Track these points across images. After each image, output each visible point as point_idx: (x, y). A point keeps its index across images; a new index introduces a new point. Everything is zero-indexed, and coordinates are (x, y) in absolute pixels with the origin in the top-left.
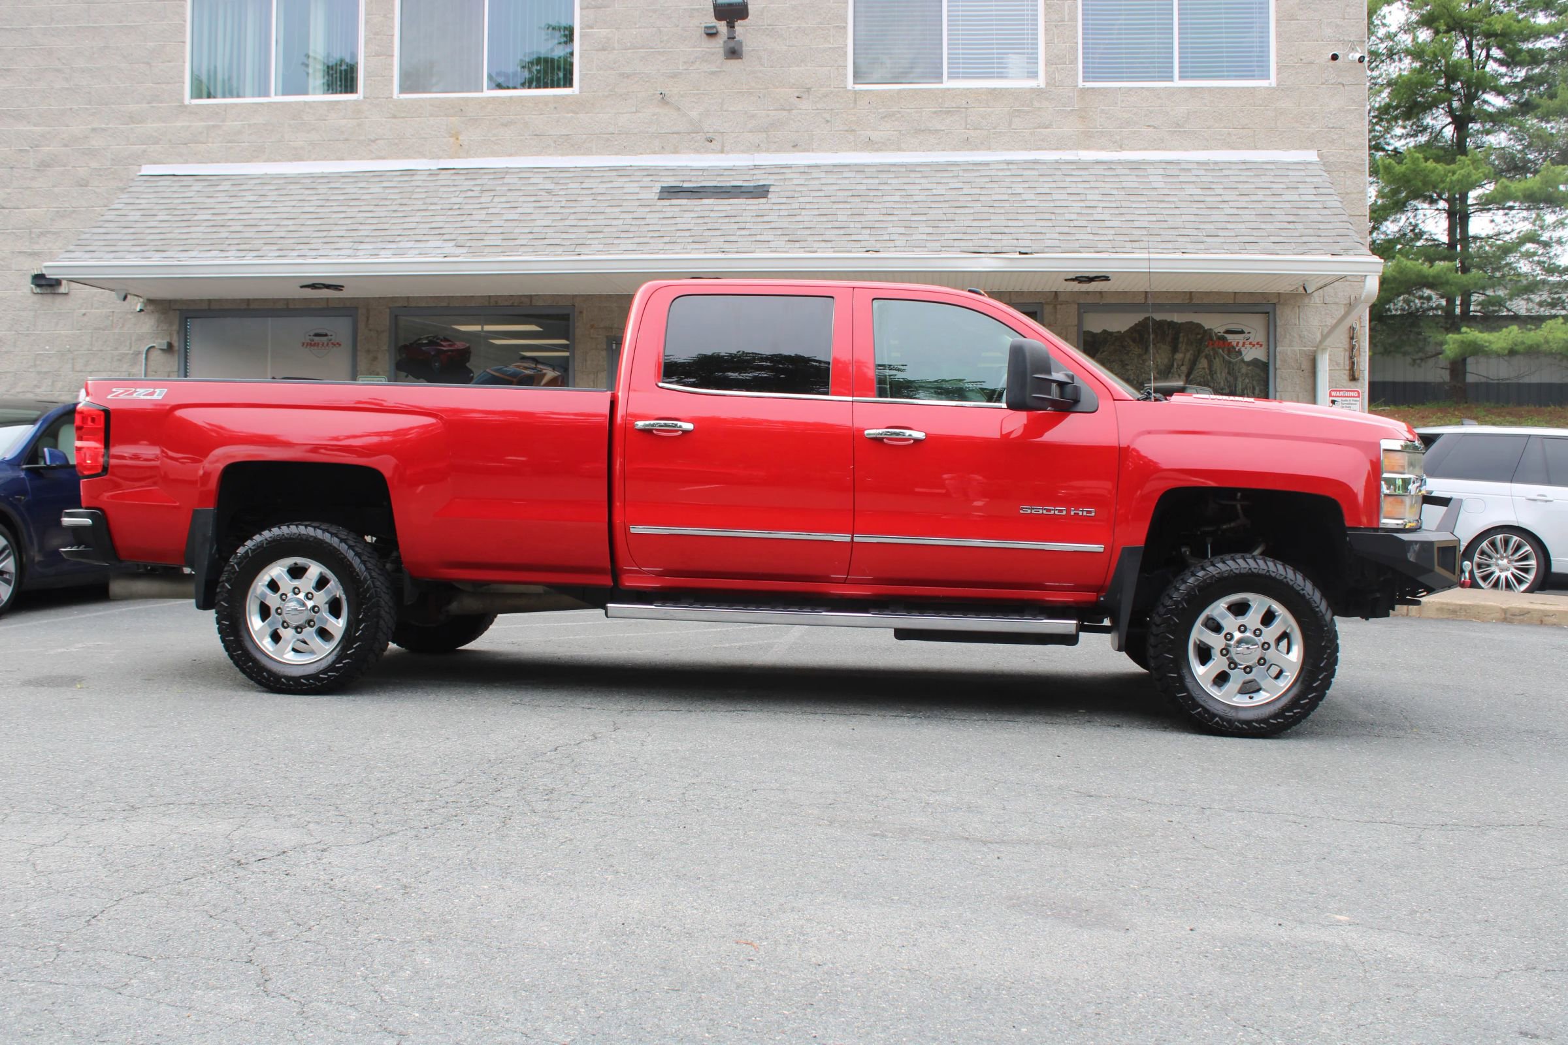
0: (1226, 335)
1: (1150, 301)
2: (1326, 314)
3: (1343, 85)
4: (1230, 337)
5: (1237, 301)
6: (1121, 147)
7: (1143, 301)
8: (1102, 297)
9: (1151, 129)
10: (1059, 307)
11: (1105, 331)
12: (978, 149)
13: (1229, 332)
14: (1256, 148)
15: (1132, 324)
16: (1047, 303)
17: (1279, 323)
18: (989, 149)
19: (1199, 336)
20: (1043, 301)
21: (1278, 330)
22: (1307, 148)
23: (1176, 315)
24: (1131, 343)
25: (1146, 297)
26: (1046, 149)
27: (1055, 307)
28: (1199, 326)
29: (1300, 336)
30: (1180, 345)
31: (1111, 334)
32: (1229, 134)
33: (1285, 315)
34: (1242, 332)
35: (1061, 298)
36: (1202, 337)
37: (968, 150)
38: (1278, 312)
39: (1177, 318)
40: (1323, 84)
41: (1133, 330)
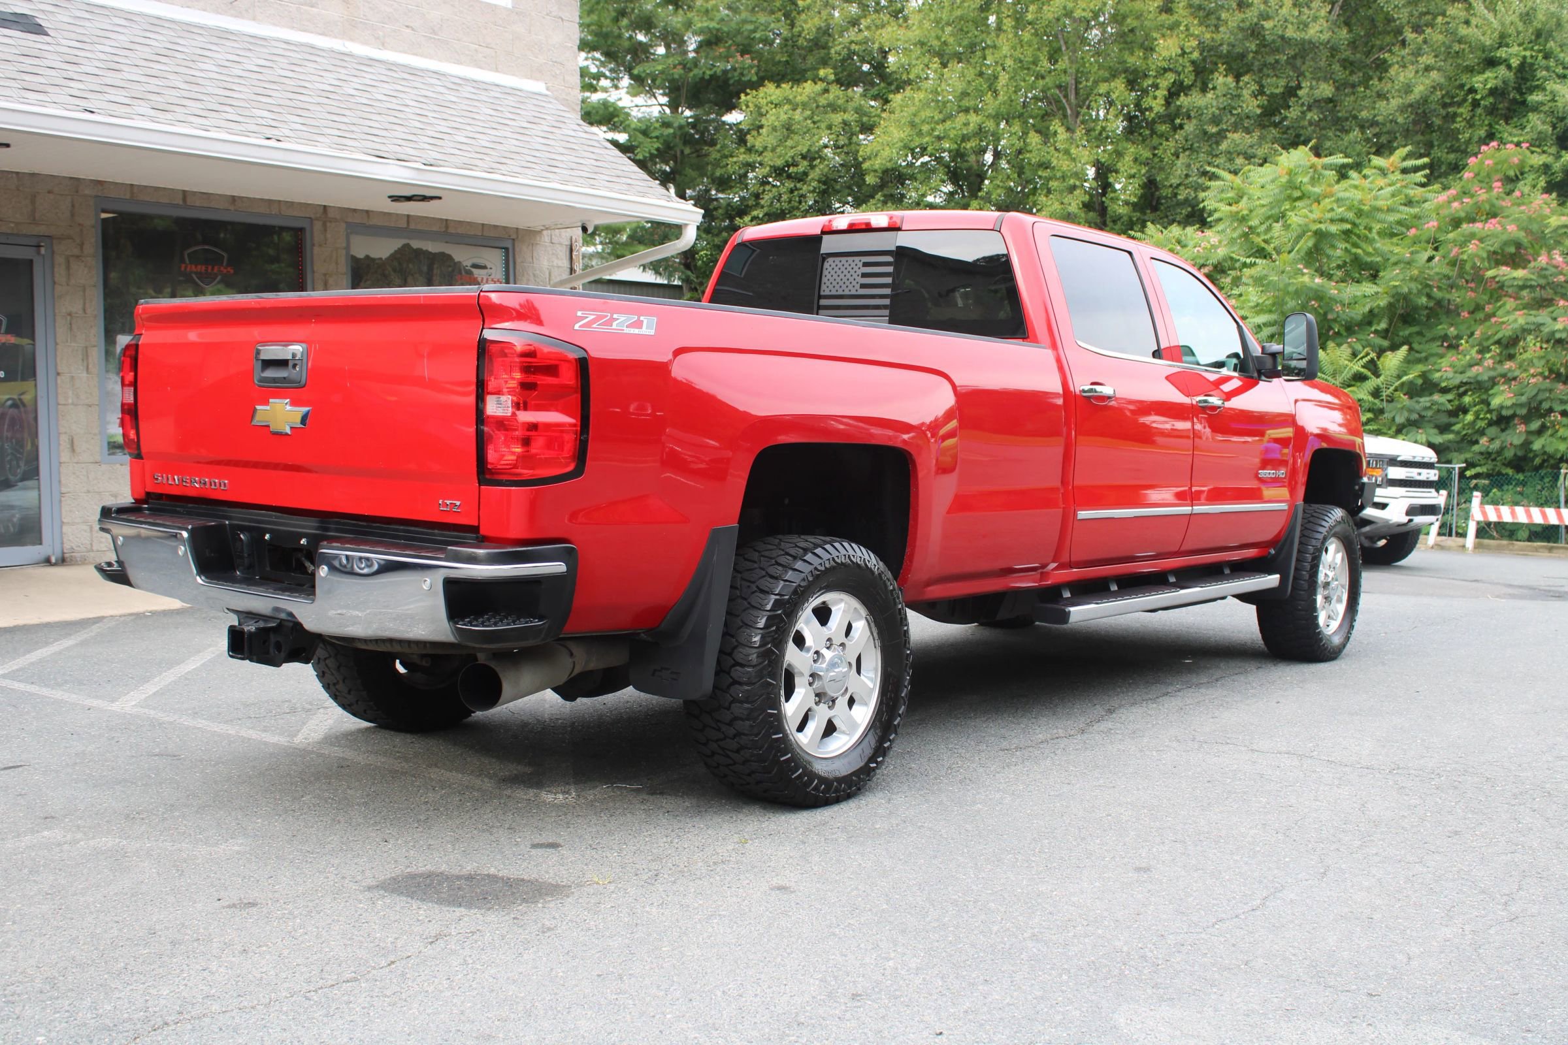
0: (473, 270)
1: (412, 226)
2: (553, 254)
3: (562, 19)
4: (476, 271)
5: (485, 234)
6: (383, 44)
7: (405, 226)
8: (368, 216)
9: (408, 31)
10: (328, 224)
11: (367, 257)
12: (243, 17)
13: (475, 266)
14: (497, 70)
15: (392, 251)
16: (317, 219)
17: (518, 260)
18: (254, 19)
19: (450, 269)
20: (313, 216)
21: (518, 267)
22: (537, 80)
23: (430, 243)
24: (392, 273)
25: (408, 222)
26: (312, 32)
27: (324, 225)
28: (449, 257)
29: (534, 275)
30: (434, 278)
31: (373, 260)
32: (476, 51)
33: (523, 253)
34: (485, 267)
35: (331, 214)
36: (453, 271)
37: (232, 15)
38: (517, 249)
39: (432, 247)
40: (547, 15)
41: (393, 257)
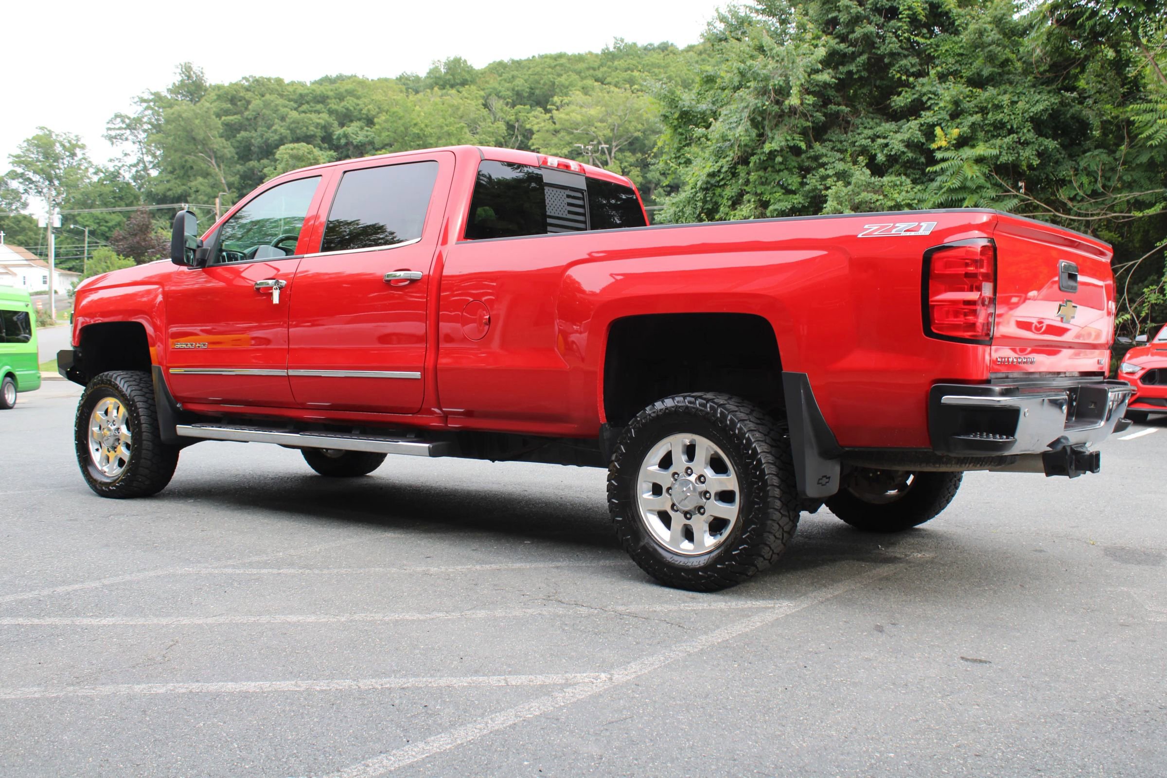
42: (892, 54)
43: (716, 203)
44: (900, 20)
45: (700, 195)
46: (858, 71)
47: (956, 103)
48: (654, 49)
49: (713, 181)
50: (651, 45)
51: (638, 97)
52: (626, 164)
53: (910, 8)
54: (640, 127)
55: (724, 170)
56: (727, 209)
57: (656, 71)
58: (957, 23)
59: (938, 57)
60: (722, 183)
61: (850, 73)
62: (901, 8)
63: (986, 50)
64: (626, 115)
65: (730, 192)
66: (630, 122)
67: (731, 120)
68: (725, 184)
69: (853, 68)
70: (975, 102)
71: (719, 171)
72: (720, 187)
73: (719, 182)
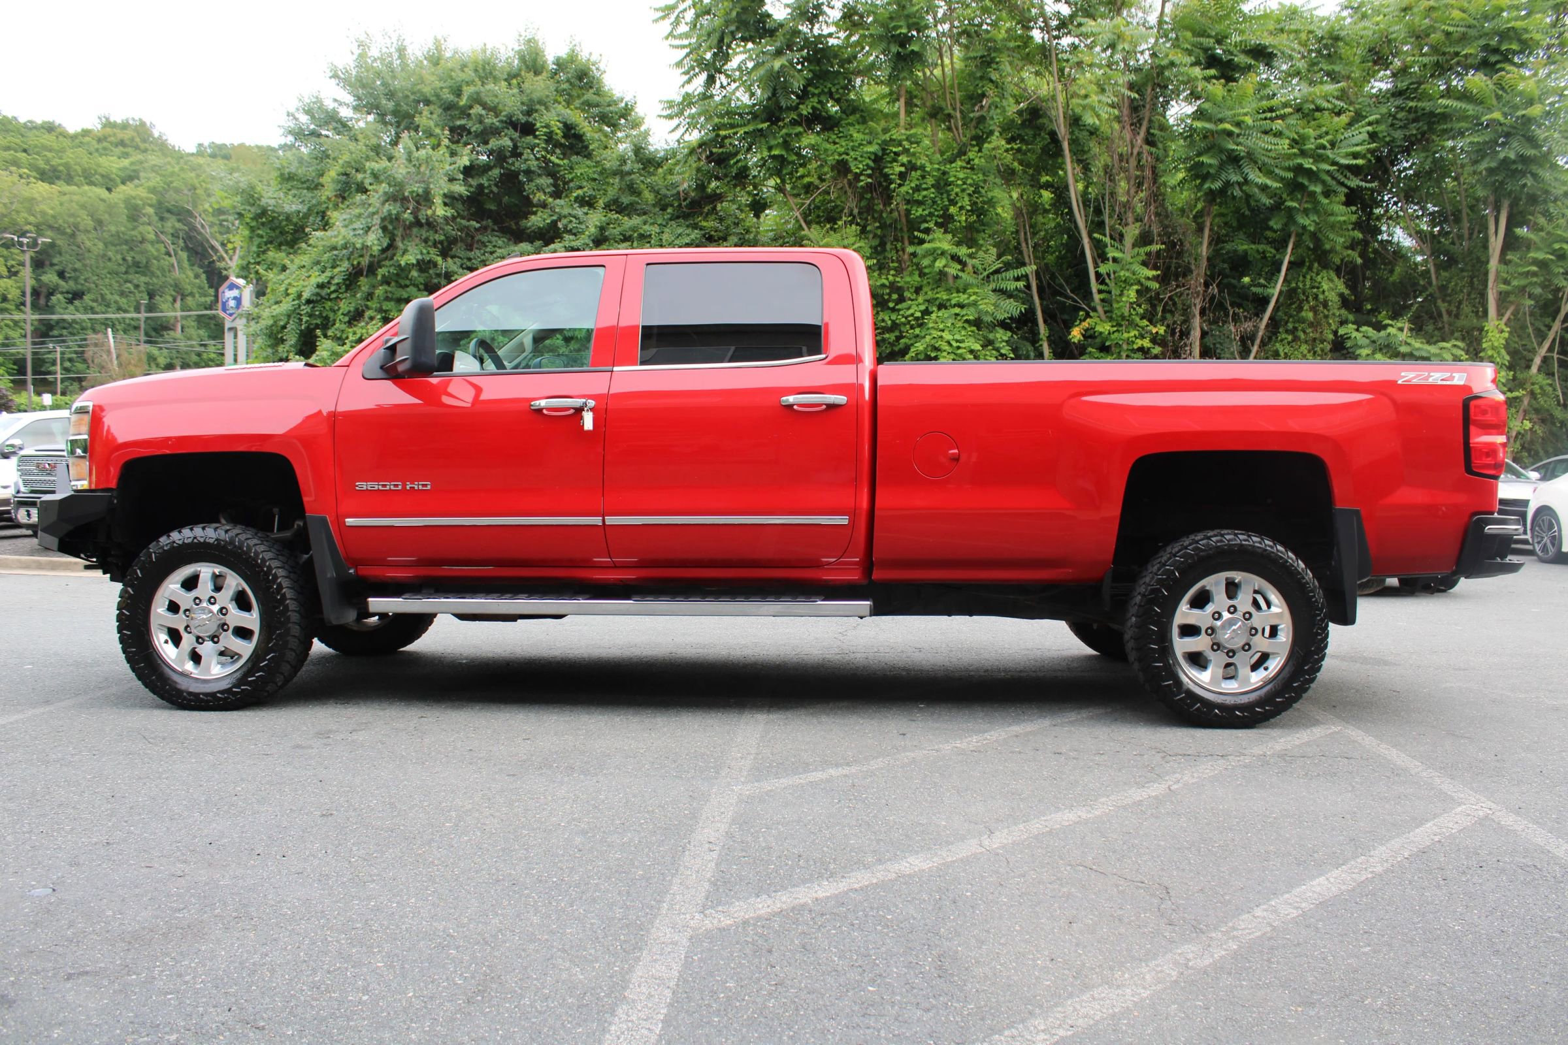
42: (528, 172)
43: (327, 318)
44: (536, 137)
45: (306, 309)
46: (490, 186)
47: (602, 229)
48: (35, 128)
49: (324, 292)
50: (31, 122)
51: (28, 184)
52: (13, 263)
53: (547, 126)
54: (32, 219)
55: (336, 281)
56: (343, 326)
57: (49, 155)
58: (591, 147)
59: (572, 180)
60: (333, 296)
61: (481, 186)
62: (538, 125)
63: (628, 178)
64: (12, 203)
65: (345, 306)
66: (18, 212)
67: (356, 226)
68: (337, 297)
69: (484, 181)
70: (619, 229)
71: (329, 283)
72: (330, 300)
73: (329, 295)
